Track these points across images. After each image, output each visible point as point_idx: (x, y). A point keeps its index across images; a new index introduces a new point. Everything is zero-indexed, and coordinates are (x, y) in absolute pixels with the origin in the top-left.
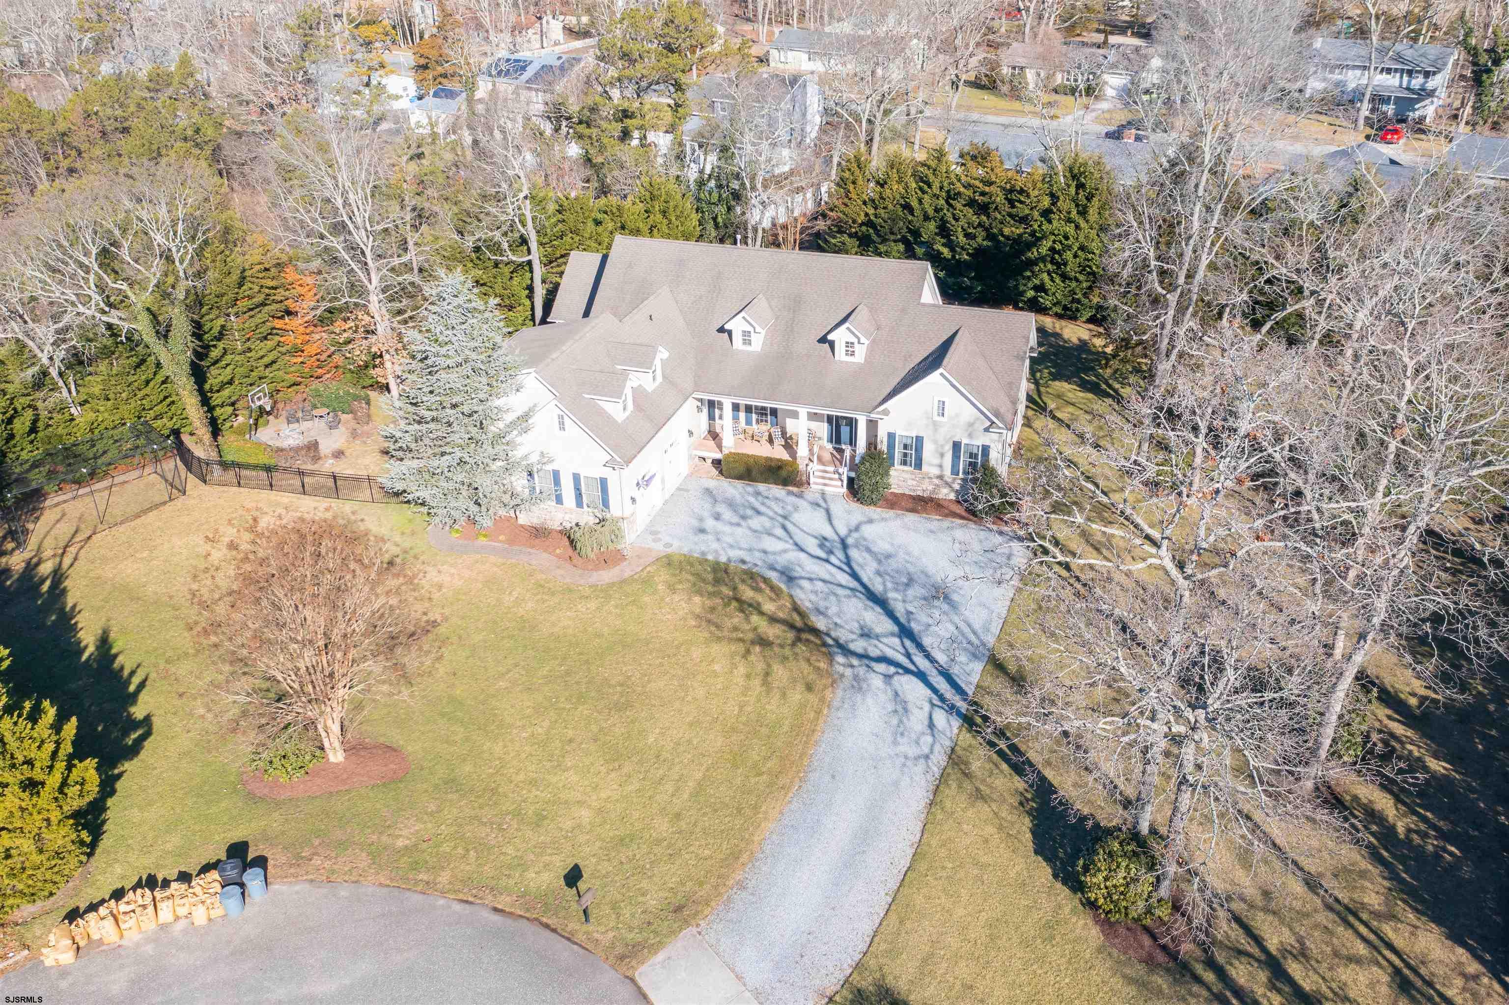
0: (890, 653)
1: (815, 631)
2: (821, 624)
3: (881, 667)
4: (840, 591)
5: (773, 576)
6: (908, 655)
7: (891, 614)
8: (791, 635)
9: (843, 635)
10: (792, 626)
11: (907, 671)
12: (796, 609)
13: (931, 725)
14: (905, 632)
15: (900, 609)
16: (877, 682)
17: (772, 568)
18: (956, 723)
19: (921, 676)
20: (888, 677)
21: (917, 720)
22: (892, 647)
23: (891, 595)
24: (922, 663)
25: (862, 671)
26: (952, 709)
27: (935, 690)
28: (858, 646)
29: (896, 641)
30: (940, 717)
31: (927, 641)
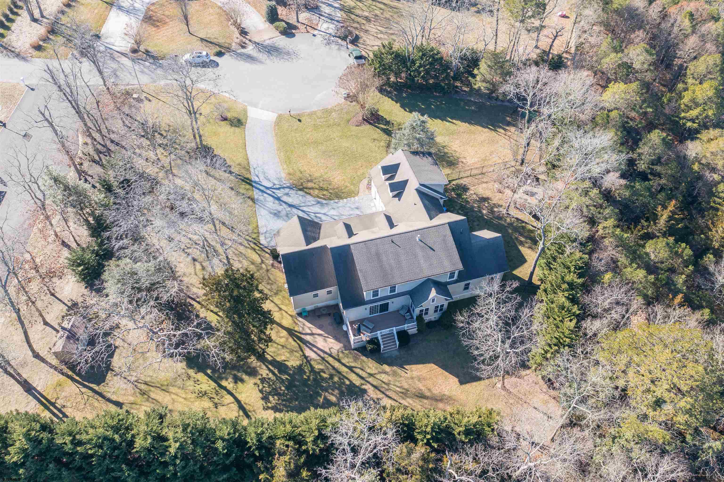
0: (278, 191)
1: (300, 190)
2: (300, 193)
3: (278, 186)
4: (303, 204)
5: (324, 202)
6: (274, 193)
7: (285, 203)
8: (305, 185)
9: (292, 192)
10: (306, 188)
11: (271, 188)
12: (310, 194)
14: (278, 199)
15: (285, 206)
16: (276, 182)
18: (253, 179)
19: (267, 188)
20: (274, 184)
21: (262, 177)
22: (279, 193)
24: (268, 192)
25: (282, 184)
26: (255, 182)
27: (261, 185)
28: (287, 190)
29: (279, 195)
30: (257, 179)
31: (271, 199)
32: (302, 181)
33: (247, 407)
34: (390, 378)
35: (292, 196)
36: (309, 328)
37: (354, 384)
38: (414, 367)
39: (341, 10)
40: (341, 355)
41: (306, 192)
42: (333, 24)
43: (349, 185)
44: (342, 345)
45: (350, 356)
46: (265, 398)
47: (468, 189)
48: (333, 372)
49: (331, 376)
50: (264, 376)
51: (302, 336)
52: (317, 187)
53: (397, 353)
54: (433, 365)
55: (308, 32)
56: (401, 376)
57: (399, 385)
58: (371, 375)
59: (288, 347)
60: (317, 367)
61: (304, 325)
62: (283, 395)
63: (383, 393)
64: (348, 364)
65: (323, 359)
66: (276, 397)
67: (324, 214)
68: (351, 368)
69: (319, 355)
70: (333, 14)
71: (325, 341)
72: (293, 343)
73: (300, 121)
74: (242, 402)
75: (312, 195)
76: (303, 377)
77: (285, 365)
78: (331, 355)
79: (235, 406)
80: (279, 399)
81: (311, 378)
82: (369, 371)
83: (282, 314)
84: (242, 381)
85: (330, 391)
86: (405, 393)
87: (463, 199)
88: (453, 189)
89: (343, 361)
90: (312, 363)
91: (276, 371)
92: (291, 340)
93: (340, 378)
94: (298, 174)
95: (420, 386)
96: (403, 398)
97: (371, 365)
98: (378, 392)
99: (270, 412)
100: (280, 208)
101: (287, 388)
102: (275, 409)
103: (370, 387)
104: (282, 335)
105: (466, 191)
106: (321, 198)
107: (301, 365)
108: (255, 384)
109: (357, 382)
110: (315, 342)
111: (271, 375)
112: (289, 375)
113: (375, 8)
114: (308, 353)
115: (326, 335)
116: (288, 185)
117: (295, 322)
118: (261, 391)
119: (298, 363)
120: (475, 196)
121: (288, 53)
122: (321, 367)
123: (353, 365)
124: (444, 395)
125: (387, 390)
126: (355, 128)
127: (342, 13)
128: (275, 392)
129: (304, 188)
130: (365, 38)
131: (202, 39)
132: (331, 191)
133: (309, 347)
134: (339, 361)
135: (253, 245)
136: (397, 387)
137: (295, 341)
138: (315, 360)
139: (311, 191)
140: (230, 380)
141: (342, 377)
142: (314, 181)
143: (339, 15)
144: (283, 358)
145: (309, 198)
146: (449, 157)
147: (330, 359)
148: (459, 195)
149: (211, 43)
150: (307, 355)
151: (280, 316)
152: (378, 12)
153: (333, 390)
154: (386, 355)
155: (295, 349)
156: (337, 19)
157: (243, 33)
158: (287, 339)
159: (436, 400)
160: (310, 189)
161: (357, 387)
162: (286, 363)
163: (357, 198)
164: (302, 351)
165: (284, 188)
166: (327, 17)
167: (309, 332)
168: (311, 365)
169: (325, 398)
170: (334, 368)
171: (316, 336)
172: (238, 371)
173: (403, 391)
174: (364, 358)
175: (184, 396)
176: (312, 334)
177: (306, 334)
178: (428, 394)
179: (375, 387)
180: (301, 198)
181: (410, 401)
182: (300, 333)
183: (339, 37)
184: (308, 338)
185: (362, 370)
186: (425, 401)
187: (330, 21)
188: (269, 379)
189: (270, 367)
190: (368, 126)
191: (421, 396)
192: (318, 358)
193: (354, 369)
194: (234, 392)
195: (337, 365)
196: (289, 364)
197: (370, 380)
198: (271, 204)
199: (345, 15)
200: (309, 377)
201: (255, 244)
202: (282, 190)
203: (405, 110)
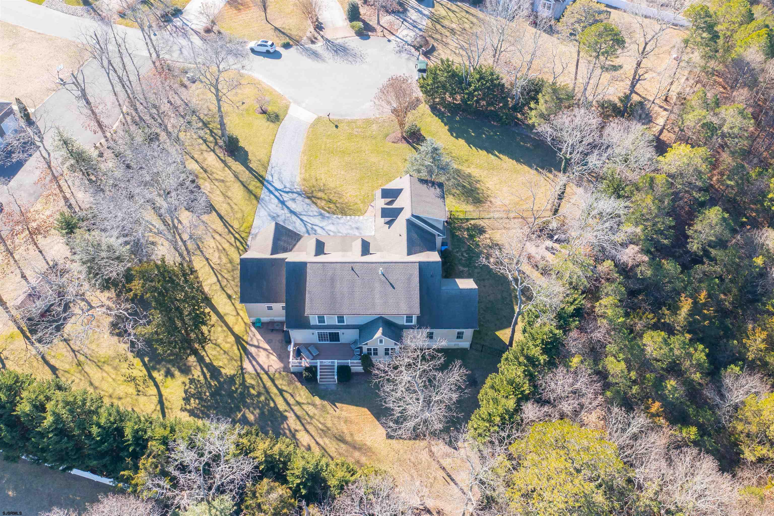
0: (286, 195)
1: (309, 198)
2: (307, 201)
3: (287, 190)
4: (305, 213)
5: (327, 215)
6: (281, 195)
7: (288, 208)
8: (315, 194)
9: (300, 198)
10: (315, 197)
11: (280, 190)
12: (316, 204)
13: (272, 176)
14: (283, 203)
15: (286, 211)
16: (288, 185)
17: (328, 217)
18: (266, 178)
19: (277, 189)
20: (285, 187)
21: (276, 177)
22: (286, 197)
23: (289, 215)
24: (277, 194)
25: (292, 188)
26: (268, 181)
27: (272, 186)
28: (295, 195)
29: (285, 199)
30: (270, 178)
31: (276, 201)
32: (313, 189)
33: (166, 404)
34: (316, 412)
35: (298, 202)
36: (258, 340)
37: (278, 408)
38: (345, 406)
39: (429, 18)
40: (277, 375)
41: (313, 202)
42: (415, 31)
43: (359, 202)
44: (282, 365)
45: (286, 378)
46: (187, 400)
47: (485, 232)
48: (262, 390)
49: (259, 394)
50: (195, 377)
51: (248, 347)
52: (326, 198)
53: (334, 388)
54: (366, 410)
55: (384, 36)
56: (328, 413)
57: (322, 421)
58: (298, 403)
59: (230, 354)
60: (249, 381)
61: (254, 335)
62: (205, 401)
63: (303, 425)
64: (280, 387)
65: (258, 374)
66: (197, 401)
67: (322, 228)
68: (281, 392)
69: (256, 370)
70: (419, 21)
71: (268, 357)
72: (236, 351)
73: (337, 126)
74: (164, 398)
75: (317, 206)
76: (231, 388)
77: (220, 371)
78: (267, 373)
79: (155, 399)
80: (199, 404)
81: (239, 391)
82: (298, 399)
83: (237, 320)
84: (173, 376)
85: (251, 409)
86: (325, 432)
87: (474, 241)
88: (468, 229)
89: (277, 382)
90: (246, 376)
91: (208, 375)
92: (235, 348)
93: (266, 399)
94: (313, 182)
95: (344, 427)
96: (321, 437)
97: (302, 393)
98: (298, 423)
99: (186, 414)
100: (280, 212)
101: (212, 395)
102: (192, 413)
103: (293, 415)
104: (229, 340)
105: (481, 234)
106: (325, 210)
107: (234, 375)
108: (184, 383)
109: (282, 406)
110: (258, 355)
111: (202, 378)
112: (219, 382)
113: (466, 20)
114: (247, 365)
115: (271, 352)
116: (299, 190)
117: (246, 331)
118: (186, 392)
119: (232, 372)
120: (488, 241)
121: (355, 56)
122: (253, 382)
123: (284, 388)
124: (365, 445)
125: (309, 423)
126: (390, 143)
127: (429, 22)
128: (199, 396)
129: (313, 197)
130: (440, 51)
131: (276, 29)
132: (338, 205)
133: (249, 360)
134: (273, 380)
135: (238, 244)
136: (320, 423)
137: (239, 349)
138: (250, 374)
139: (319, 202)
140: (162, 372)
141: (269, 398)
142: (326, 192)
143: (425, 23)
144: (221, 364)
145: (314, 208)
146: (478, 194)
147: (265, 377)
148: (472, 237)
149: (283, 33)
150: (244, 366)
151: (235, 321)
152: (467, 26)
153: (254, 409)
154: (322, 387)
155: (235, 358)
156: (420, 27)
157: (319, 27)
158: (233, 345)
159: (355, 448)
160: (318, 198)
161: (280, 412)
162: (221, 369)
163: (361, 217)
164: (241, 361)
165: (293, 192)
166: (411, 24)
167: (256, 343)
168: (244, 378)
169: (244, 415)
170: (265, 387)
171: (261, 350)
172: (173, 366)
173: (325, 429)
174: (299, 384)
175: (114, 376)
176: (258, 347)
177: (252, 345)
178: (348, 438)
179: (298, 417)
180: (305, 206)
181: (327, 441)
182: (247, 343)
183: (414, 47)
184: (253, 350)
185: (292, 396)
186: (342, 445)
187: (412, 28)
188: (198, 381)
189: (205, 369)
190: (406, 145)
191: (341, 439)
192: (254, 372)
193: (284, 393)
194: (160, 385)
195: (269, 384)
196: (223, 371)
197: (296, 408)
198: (274, 206)
199: (430, 24)
200: (237, 389)
201: (241, 243)
202: (290, 194)
203: (452, 135)
